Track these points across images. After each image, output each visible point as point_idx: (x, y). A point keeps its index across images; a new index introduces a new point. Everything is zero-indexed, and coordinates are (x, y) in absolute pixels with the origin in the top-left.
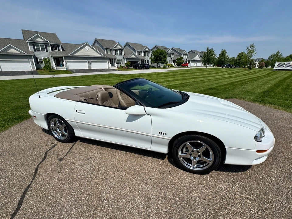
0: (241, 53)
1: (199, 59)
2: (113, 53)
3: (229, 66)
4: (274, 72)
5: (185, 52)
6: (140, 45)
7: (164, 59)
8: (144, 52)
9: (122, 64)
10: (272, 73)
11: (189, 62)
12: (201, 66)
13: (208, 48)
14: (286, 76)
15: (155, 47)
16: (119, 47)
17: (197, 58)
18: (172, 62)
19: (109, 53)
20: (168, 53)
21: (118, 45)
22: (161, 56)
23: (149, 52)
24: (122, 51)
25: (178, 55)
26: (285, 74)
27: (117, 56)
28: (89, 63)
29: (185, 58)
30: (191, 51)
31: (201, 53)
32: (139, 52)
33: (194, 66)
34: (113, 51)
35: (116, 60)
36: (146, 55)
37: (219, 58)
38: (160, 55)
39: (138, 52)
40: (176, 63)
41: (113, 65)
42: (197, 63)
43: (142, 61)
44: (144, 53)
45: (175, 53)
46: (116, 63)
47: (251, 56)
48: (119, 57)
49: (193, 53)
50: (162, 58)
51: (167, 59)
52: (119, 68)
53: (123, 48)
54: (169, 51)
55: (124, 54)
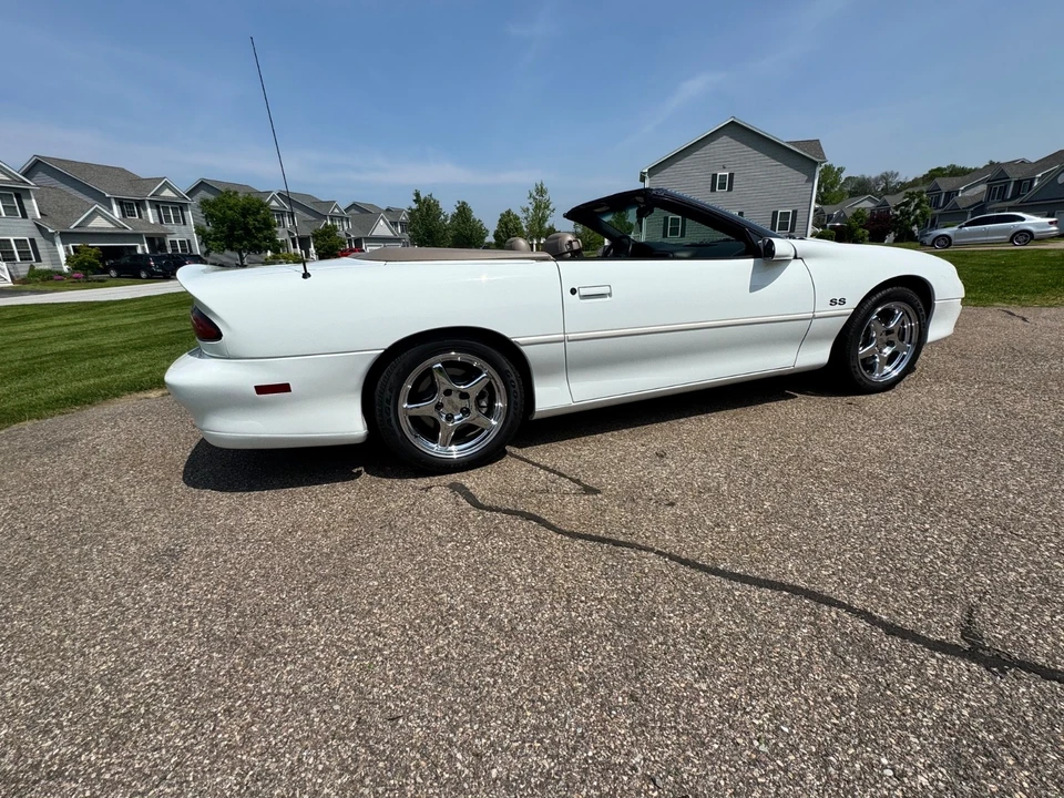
0: (505, 212)
5: (337, 206)
6: (134, 181)
7: (265, 232)
8: (156, 205)
9: (39, 260)
11: (357, 243)
13: (417, 195)
15: (202, 185)
17: (382, 229)
18: (295, 247)
20: (271, 211)
22: (250, 220)
23: (182, 207)
24: (19, 197)
25: (313, 218)
29: (340, 229)
30: (354, 206)
31: (391, 213)
32: (130, 205)
36: (168, 219)
38: (244, 216)
39: (120, 202)
40: (312, 249)
43: (156, 242)
44: (158, 208)
45: (298, 212)
48: (9, 229)
49: (362, 212)
50: (255, 228)
51: (277, 232)
52: (24, 281)
53: (24, 182)
54: (274, 203)
55: (41, 214)
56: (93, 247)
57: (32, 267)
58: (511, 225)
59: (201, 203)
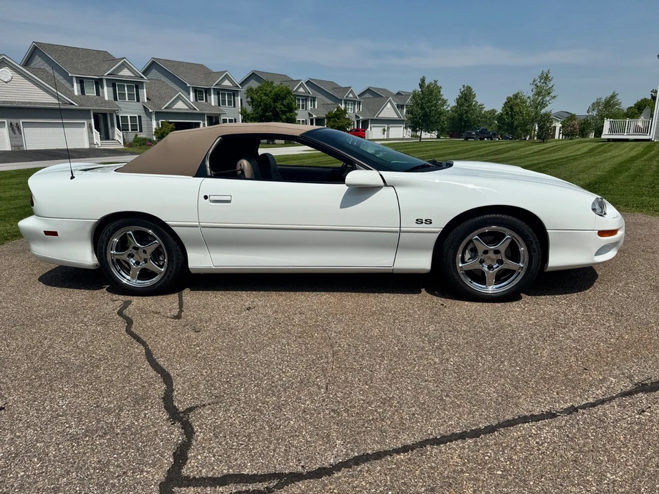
0: (511, 96)
1: (394, 116)
2: (107, 92)
3: (482, 135)
4: (603, 145)
5: (352, 92)
6: (207, 73)
7: (288, 114)
8: (217, 92)
9: (141, 131)
10: (600, 149)
11: (365, 123)
12: (402, 137)
13: (423, 81)
14: (633, 154)
15: (253, 76)
16: (125, 73)
17: (388, 112)
18: (312, 124)
19: (91, 92)
20: (297, 97)
21: (124, 65)
22: (278, 105)
23: (234, 93)
24: (137, 87)
25: (330, 102)
26: (631, 149)
27: (119, 103)
28: (15, 130)
29: (351, 112)
30: (369, 91)
31: (400, 96)
32: (201, 92)
33: (382, 137)
34: (105, 88)
35: (118, 117)
36: (224, 103)
37: (455, 110)
38: (275, 100)
39: (196, 90)
41: (106, 136)
42: (388, 128)
43: (213, 120)
44: (218, 94)
45: (320, 96)
46: (119, 128)
47: (543, 105)
48: (129, 109)
49: (374, 96)
50: (281, 111)
51: (296, 114)
52: (130, 145)
53: (142, 77)
54: (301, 90)
55: (148, 99)
56: (171, 123)
57: (136, 135)
58: (516, 109)
59: (248, 91)
